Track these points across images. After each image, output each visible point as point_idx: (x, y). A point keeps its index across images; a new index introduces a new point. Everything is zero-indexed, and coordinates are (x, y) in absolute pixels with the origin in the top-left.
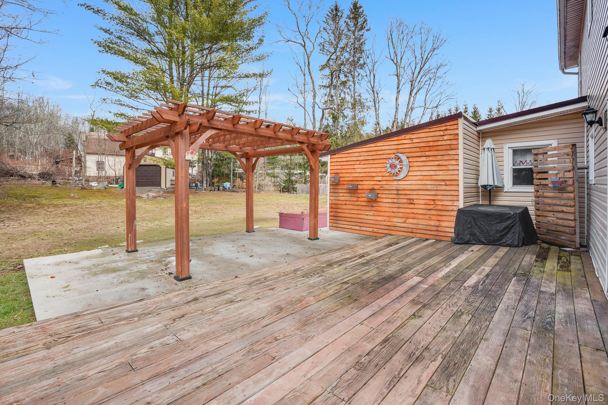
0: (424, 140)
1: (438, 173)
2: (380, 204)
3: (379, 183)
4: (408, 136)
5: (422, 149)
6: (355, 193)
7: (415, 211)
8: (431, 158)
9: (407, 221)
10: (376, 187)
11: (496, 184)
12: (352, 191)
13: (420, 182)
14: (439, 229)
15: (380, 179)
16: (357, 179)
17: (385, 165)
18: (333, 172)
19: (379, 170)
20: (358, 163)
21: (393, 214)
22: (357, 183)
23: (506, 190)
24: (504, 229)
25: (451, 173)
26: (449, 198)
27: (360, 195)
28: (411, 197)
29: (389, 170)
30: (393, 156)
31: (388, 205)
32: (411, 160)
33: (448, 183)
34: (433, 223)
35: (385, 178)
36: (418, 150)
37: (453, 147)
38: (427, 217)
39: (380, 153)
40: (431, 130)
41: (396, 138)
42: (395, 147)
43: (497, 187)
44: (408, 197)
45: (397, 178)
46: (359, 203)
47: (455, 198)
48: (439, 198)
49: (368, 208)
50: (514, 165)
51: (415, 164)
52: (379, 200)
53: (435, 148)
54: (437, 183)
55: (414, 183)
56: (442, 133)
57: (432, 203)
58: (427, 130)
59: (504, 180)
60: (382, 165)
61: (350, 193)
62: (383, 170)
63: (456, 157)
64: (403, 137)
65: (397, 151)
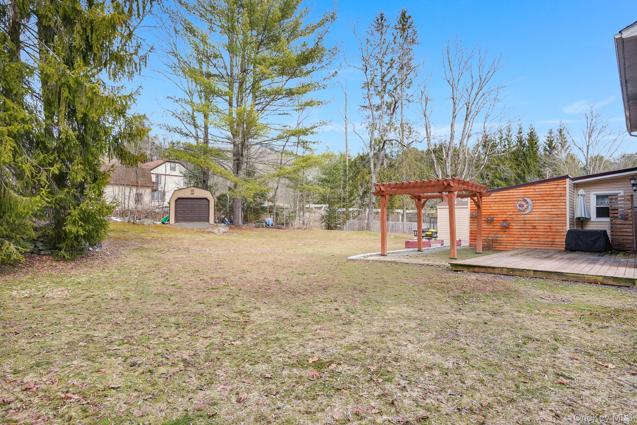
0: (544, 190)
1: (553, 210)
2: (512, 230)
3: (511, 216)
4: (532, 187)
5: (542, 196)
6: (491, 223)
7: (537, 233)
8: (548, 201)
9: (532, 240)
10: (508, 219)
11: (586, 216)
12: (489, 222)
13: (540, 216)
14: (553, 243)
15: (511, 213)
16: (493, 214)
17: (515, 205)
18: (472, 209)
19: (510, 208)
20: (494, 203)
21: (521, 236)
22: (493, 216)
23: (592, 220)
24: (595, 240)
25: (561, 210)
26: (560, 225)
27: (495, 224)
28: (534, 225)
29: (519, 208)
30: (521, 199)
31: (517, 230)
32: (534, 202)
33: (559, 216)
34: (549, 240)
35: (515, 213)
36: (539, 196)
37: (562, 195)
38: (545, 236)
39: (511, 197)
40: (548, 184)
41: (523, 188)
42: (523, 194)
43: (586, 219)
44: (532, 225)
45: (524, 213)
46: (495, 229)
47: (564, 225)
48: (554, 225)
49: (502, 233)
50: (597, 205)
51: (537, 204)
52: (510, 227)
53: (551, 195)
54: (552, 216)
55: (537, 216)
56: (555, 186)
57: (549, 228)
58: (545, 184)
59: (591, 214)
60: (513, 205)
61: (487, 223)
62: (514, 208)
63: (564, 201)
64: (528, 187)
65: (524, 196)
